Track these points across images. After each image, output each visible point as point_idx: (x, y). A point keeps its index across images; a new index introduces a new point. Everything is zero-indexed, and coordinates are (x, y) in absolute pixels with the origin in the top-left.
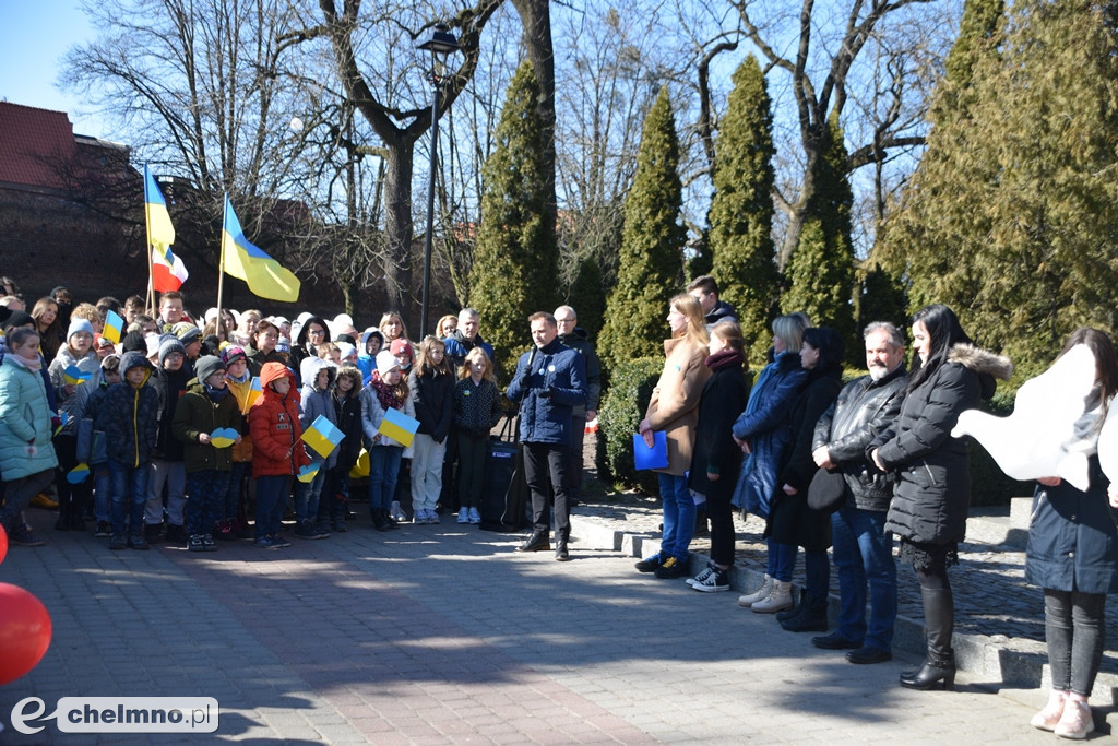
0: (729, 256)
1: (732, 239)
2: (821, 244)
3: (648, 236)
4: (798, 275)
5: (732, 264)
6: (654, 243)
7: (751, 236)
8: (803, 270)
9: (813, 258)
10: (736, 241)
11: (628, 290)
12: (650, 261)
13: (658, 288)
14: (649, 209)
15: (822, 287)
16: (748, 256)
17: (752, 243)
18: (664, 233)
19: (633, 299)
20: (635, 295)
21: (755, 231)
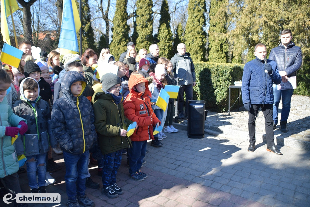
0: (144, 33)
1: (144, 29)
2: (167, 30)
3: (121, 28)
4: (162, 38)
5: (145, 36)
6: (123, 30)
7: (149, 28)
8: (163, 37)
9: (166, 34)
10: (145, 30)
11: (116, 44)
12: (122, 35)
13: (125, 43)
14: (121, 21)
15: (168, 41)
16: (149, 33)
17: (149, 30)
18: (126, 27)
19: (118, 46)
20: (118, 45)
21: (150, 27)
